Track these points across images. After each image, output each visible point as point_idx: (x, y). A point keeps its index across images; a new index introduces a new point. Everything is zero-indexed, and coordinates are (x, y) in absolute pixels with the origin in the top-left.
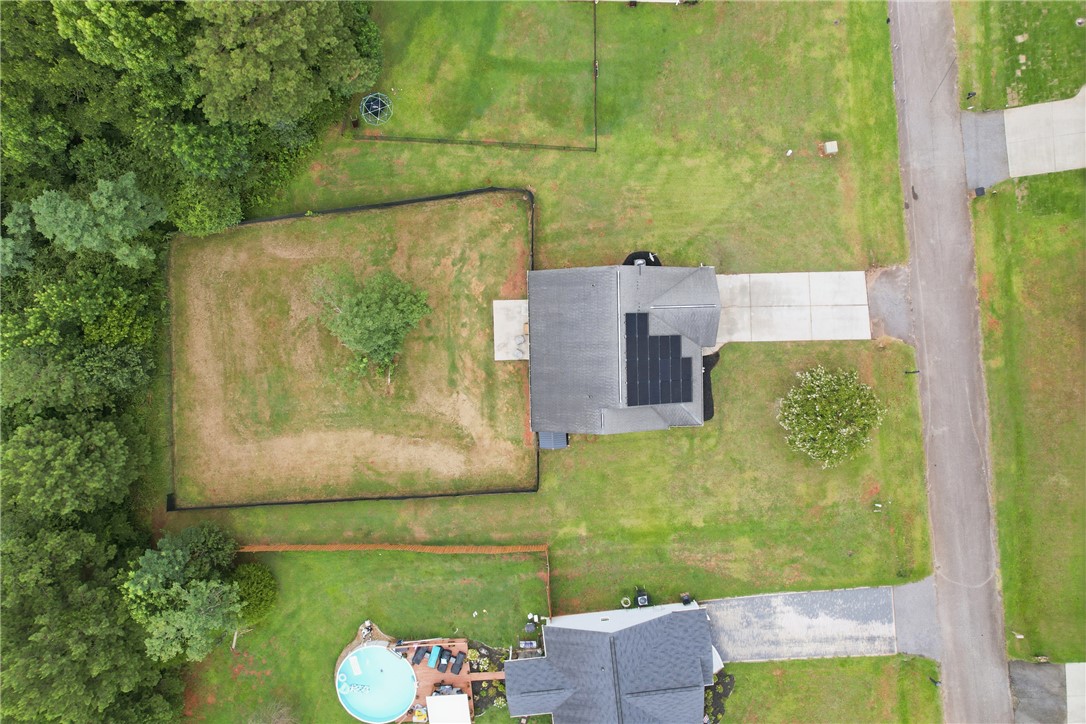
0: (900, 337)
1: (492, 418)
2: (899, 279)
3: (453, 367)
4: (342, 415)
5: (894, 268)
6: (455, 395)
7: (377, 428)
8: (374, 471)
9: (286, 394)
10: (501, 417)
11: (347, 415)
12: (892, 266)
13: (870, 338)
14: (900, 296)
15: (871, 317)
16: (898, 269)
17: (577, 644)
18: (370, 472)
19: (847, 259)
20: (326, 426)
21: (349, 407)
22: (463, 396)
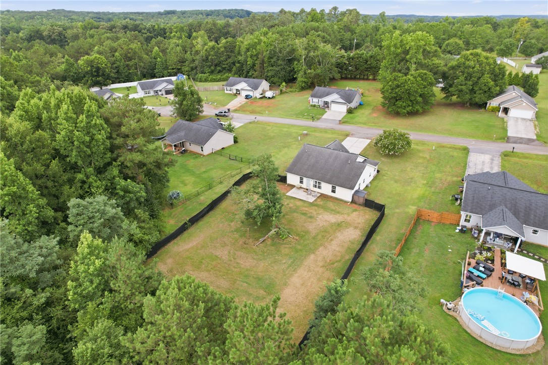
1: (338, 212)
3: (304, 214)
4: (293, 262)
6: (317, 219)
7: (313, 251)
8: (337, 262)
9: (259, 279)
10: (340, 210)
11: (294, 260)
17: (473, 197)
18: (335, 264)
20: (294, 271)
21: (291, 258)
22: (320, 217)
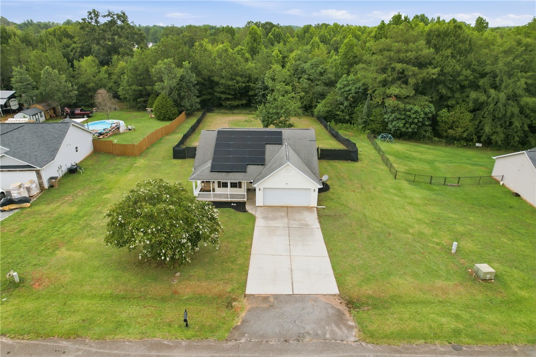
0: (243, 322)
2: (335, 328)
5: (351, 323)
12: (354, 320)
13: (247, 292)
14: (308, 328)
15: (277, 297)
16: (350, 328)
19: (351, 280)
